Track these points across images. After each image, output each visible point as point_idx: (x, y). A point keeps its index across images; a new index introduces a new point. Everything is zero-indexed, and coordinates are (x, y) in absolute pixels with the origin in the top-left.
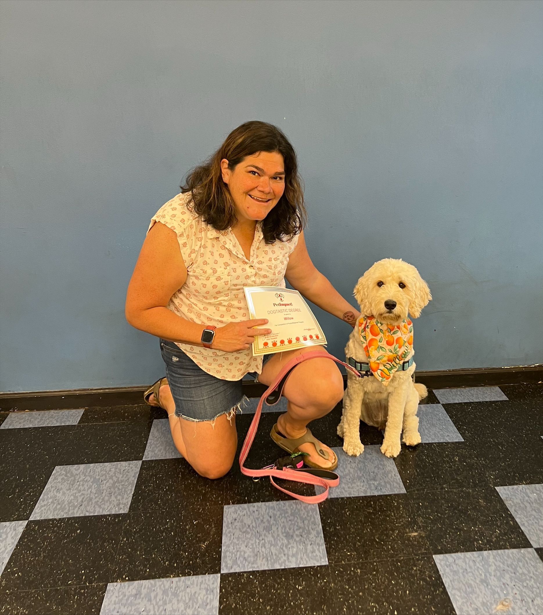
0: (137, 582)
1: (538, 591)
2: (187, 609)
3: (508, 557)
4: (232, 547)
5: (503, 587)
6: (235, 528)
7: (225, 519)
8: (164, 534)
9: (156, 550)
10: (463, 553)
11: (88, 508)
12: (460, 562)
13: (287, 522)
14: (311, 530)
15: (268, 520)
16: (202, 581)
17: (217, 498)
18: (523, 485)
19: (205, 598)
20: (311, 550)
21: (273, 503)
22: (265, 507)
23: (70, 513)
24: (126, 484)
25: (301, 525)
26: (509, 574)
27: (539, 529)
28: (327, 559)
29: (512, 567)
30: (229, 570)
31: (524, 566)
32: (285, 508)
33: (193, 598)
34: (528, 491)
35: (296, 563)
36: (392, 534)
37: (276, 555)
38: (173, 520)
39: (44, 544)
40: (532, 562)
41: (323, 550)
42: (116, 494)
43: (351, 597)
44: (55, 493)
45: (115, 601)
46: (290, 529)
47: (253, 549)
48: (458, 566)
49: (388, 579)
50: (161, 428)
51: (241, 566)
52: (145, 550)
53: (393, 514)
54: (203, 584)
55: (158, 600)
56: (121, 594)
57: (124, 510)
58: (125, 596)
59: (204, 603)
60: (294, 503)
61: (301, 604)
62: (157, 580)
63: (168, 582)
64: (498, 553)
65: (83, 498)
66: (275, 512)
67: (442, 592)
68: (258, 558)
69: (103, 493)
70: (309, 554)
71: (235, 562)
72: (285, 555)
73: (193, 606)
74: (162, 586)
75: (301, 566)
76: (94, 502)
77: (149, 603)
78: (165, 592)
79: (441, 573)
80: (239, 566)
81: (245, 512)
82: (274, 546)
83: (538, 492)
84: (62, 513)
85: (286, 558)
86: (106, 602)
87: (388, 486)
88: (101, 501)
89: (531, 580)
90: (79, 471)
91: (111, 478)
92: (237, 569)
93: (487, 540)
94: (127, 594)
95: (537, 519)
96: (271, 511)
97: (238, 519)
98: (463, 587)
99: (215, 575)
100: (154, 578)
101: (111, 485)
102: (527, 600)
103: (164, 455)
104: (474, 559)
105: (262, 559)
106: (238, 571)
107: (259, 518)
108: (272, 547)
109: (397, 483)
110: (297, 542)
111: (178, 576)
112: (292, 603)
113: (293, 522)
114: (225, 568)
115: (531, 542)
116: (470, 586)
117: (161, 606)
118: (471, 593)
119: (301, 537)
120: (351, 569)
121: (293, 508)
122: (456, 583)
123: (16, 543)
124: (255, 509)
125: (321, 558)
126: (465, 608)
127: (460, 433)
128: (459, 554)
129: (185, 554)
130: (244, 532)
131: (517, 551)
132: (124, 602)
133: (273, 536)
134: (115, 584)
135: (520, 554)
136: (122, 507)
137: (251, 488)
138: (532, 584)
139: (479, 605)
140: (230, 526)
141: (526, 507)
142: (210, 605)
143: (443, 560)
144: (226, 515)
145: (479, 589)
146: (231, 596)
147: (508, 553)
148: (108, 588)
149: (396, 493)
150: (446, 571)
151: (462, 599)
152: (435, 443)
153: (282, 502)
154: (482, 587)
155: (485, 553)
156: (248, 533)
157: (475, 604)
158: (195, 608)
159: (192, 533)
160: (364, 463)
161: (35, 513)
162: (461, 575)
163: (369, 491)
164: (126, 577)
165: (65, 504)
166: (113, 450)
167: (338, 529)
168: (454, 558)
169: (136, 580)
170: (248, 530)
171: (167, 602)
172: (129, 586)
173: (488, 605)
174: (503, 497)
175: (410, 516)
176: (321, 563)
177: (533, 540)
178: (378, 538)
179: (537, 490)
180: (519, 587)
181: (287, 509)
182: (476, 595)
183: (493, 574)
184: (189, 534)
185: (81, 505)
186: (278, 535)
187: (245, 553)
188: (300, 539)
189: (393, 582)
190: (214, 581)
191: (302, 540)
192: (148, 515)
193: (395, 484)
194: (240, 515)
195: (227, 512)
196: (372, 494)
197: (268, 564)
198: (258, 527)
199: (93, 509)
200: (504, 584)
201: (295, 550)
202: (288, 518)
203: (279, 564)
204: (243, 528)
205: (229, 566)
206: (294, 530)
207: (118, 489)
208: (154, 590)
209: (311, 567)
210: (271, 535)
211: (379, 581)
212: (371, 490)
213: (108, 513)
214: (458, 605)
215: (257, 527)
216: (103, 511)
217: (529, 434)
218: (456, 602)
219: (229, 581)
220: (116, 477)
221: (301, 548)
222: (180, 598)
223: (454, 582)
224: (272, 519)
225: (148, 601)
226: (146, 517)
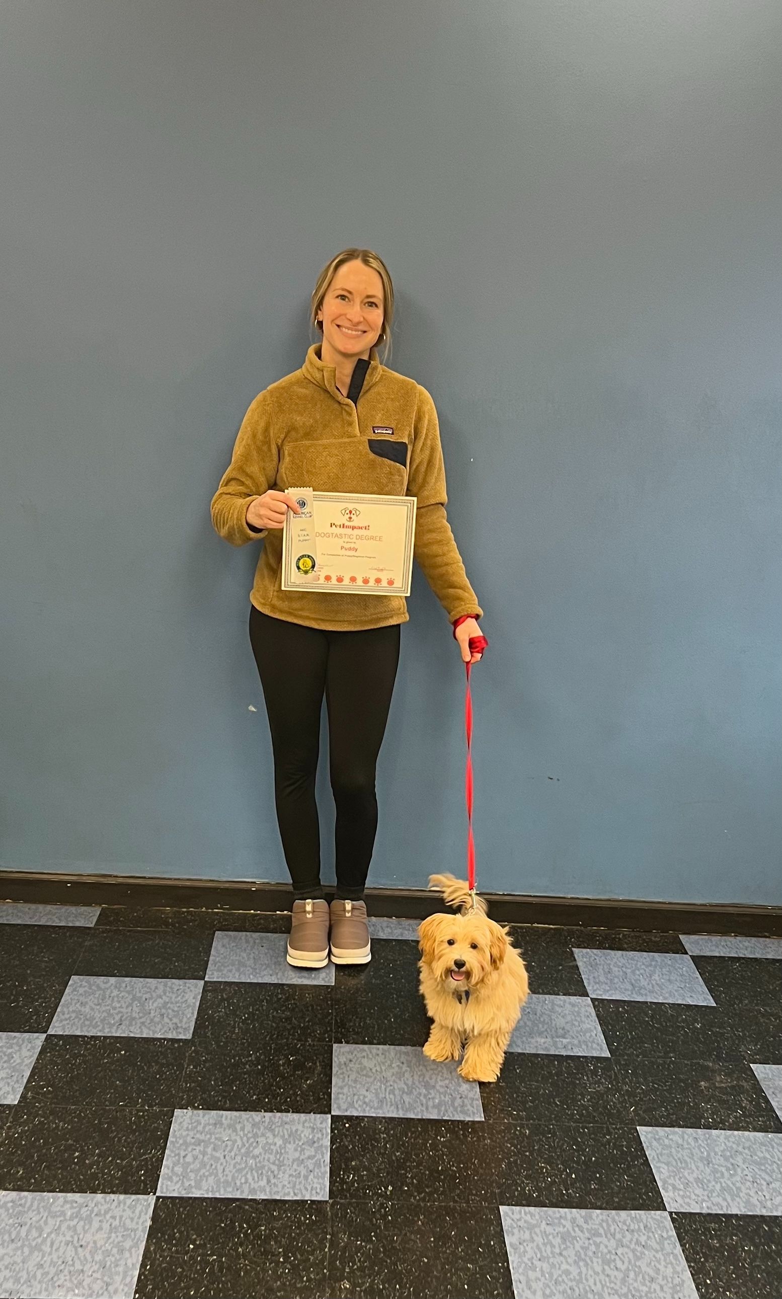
0: (215, 1112)
4: (346, 1089)
5: (731, 1167)
7: (335, 1059)
8: (248, 1066)
9: (237, 1083)
10: (681, 1129)
11: (132, 1029)
12: (676, 1138)
13: (427, 1071)
15: (398, 1066)
16: (306, 1120)
17: (322, 1034)
19: (311, 1137)
20: (462, 1103)
22: (394, 1051)
23: (107, 1030)
24: (183, 1007)
25: (448, 1076)
28: (483, 1115)
29: (749, 1150)
30: (345, 1112)
31: (767, 1150)
33: (294, 1136)
35: (439, 1114)
36: (581, 1099)
37: (409, 1103)
38: (260, 1052)
39: (76, 1061)
40: (779, 1147)
41: (477, 1106)
42: (170, 1017)
43: (514, 1156)
44: (79, 1007)
45: (188, 1127)
46: (431, 1079)
47: (377, 1094)
48: (671, 1140)
49: (568, 1144)
50: (229, 943)
51: (359, 1109)
52: (222, 1081)
53: (585, 1078)
54: (307, 1123)
55: (246, 1132)
56: (195, 1122)
57: (185, 1035)
58: (201, 1123)
59: (310, 1141)
61: (445, 1155)
62: (242, 1112)
63: (257, 1116)
64: (733, 1133)
65: (122, 1017)
66: (409, 1059)
67: (642, 1164)
68: (385, 1105)
69: (150, 1013)
70: (457, 1107)
71: (352, 1105)
72: (422, 1105)
73: (294, 1143)
74: (250, 1119)
75: (444, 1118)
76: (138, 1022)
77: (235, 1134)
78: (255, 1125)
79: (644, 1145)
80: (357, 1110)
81: (364, 1054)
82: (407, 1094)
84: (95, 1031)
85: (424, 1109)
86: (174, 1127)
87: (584, 1047)
88: (148, 1022)
89: (773, 1165)
90: (109, 984)
91: (160, 996)
93: (721, 1119)
94: (203, 1122)
96: (403, 1056)
97: (354, 1060)
98: (674, 1161)
99: (324, 1115)
100: (238, 1110)
101: (161, 1005)
102: (760, 1182)
103: (237, 977)
104: (697, 1136)
105: (391, 1105)
106: (355, 1115)
107: (386, 1062)
108: (405, 1095)
109: (598, 1044)
110: (440, 1093)
111: (272, 1111)
112: (431, 1153)
113: (436, 1072)
114: (337, 1110)
116: (684, 1162)
117: (250, 1138)
118: (684, 1168)
119: (446, 1089)
120: (517, 1128)
122: (664, 1156)
123: (36, 1056)
124: (380, 1052)
125: (474, 1113)
126: (671, 1180)
127: (712, 995)
128: (676, 1129)
129: (280, 1091)
130: (363, 1075)
131: (761, 1135)
132: (200, 1129)
133: (405, 1083)
134: (185, 1110)
135: (764, 1138)
136: (183, 1031)
137: (374, 1027)
138: (773, 1169)
139: (692, 1179)
140: (343, 1066)
142: (319, 1143)
143: (651, 1132)
144: (337, 1053)
145: (697, 1166)
146: (346, 1138)
147: (749, 1135)
148: (175, 1114)
149: (595, 1055)
150: (654, 1144)
151: (669, 1172)
152: (668, 1004)
154: (700, 1165)
155: (714, 1132)
156: (370, 1077)
157: (687, 1179)
159: (289, 1069)
160: (549, 1016)
161: (55, 1027)
162: (673, 1150)
163: (553, 1048)
165: (97, 1020)
166: (157, 963)
167: (502, 1086)
168: (667, 1132)
169: (213, 1110)
170: (370, 1074)
171: (259, 1136)
172: (204, 1115)
173: (704, 1181)
174: (759, 1076)
175: (611, 1082)
176: (474, 1118)
183: (720, 1154)
184: (284, 1070)
185: (120, 1024)
186: (414, 1083)
187: (365, 1097)
188: (446, 1092)
189: (575, 1148)
190: (322, 1121)
193: (595, 1046)
194: (358, 1057)
195: (338, 1051)
196: (557, 1053)
197: (398, 1111)
198: (384, 1072)
199: (139, 1032)
200: (733, 1164)
201: (437, 1101)
202: (429, 1067)
203: (414, 1113)
204: (362, 1071)
205: (342, 1108)
206: (436, 1080)
207: (173, 1011)
208: (239, 1122)
209: (459, 1121)
210: (403, 1082)
211: (555, 1144)
212: (557, 1048)
213: (162, 1037)
214: (662, 1177)
215: (382, 1072)
216: (154, 1034)
218: (660, 1175)
219: (343, 1123)
220: (168, 997)
221: (447, 1100)
222: (276, 1133)
223: (661, 1156)
224: (405, 1065)
225: (233, 1131)
226: (218, 1046)
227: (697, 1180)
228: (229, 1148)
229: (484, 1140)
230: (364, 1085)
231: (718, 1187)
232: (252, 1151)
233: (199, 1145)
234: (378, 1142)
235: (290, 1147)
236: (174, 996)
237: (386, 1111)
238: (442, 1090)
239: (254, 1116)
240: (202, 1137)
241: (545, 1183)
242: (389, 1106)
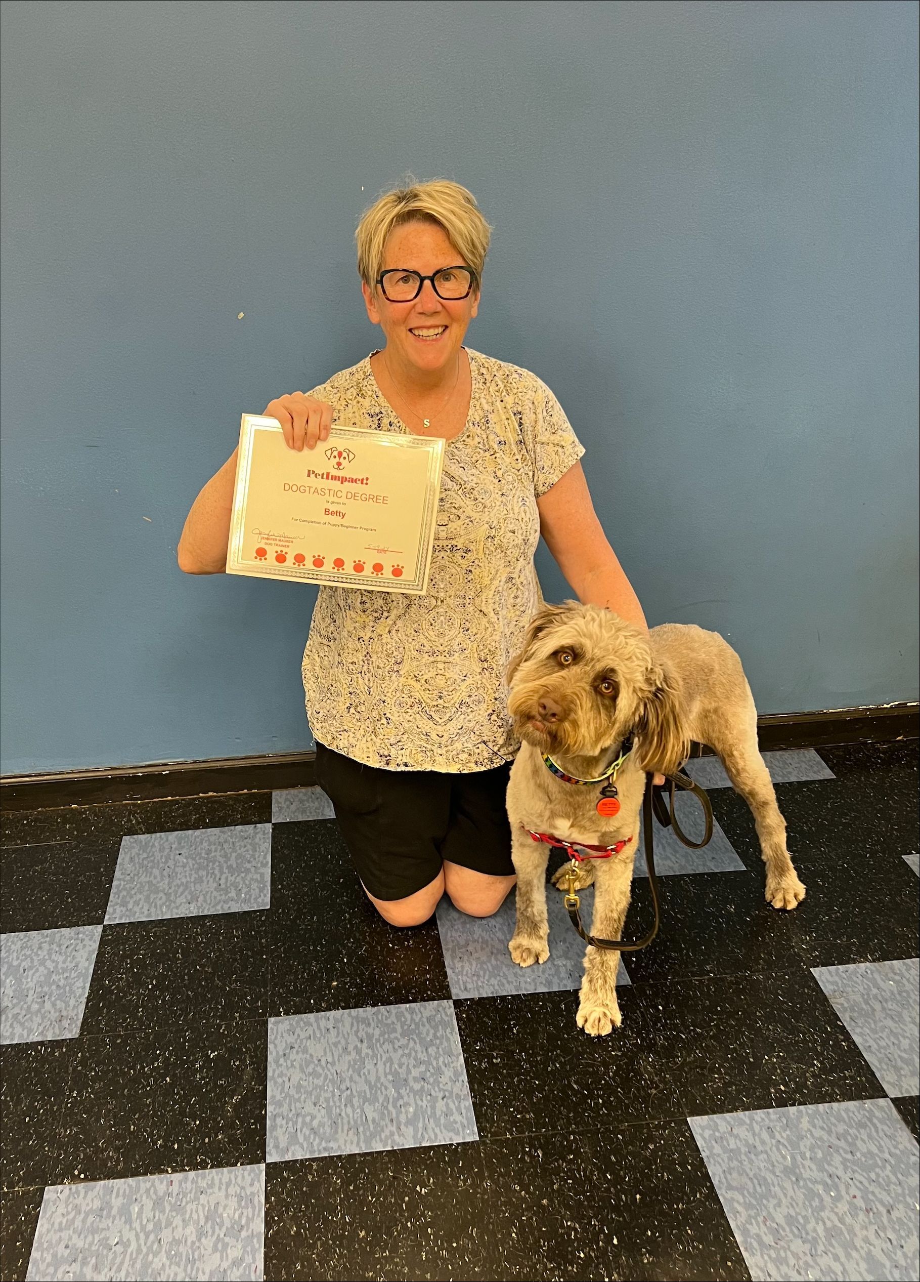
0: (102, 1182)
1: (900, 1190)
2: (203, 1240)
3: (840, 1119)
4: (286, 1106)
5: (829, 1182)
6: (292, 1065)
7: (270, 1046)
8: (152, 1082)
9: (136, 1116)
10: (747, 1113)
13: (395, 1050)
14: (443, 1067)
15: (356, 1047)
16: (230, 1180)
17: (253, 1001)
18: (868, 964)
19: (237, 1216)
20: (444, 1109)
21: (366, 1011)
22: (350, 1019)
24: (72, 976)
25: (422, 1056)
26: (840, 1155)
27: (900, 1056)
28: (475, 1129)
29: (846, 1140)
30: (283, 1156)
31: (870, 1137)
32: (389, 1021)
33: (213, 1214)
34: (876, 976)
35: (415, 1137)
36: (604, 1074)
37: (374, 1120)
38: (169, 1050)
40: (885, 1128)
41: (467, 1108)
42: (53, 999)
43: (527, 1209)
45: (61, 1223)
46: (400, 1066)
47: (329, 1109)
48: (738, 1141)
49: (599, 1169)
50: (139, 855)
51: (305, 1146)
52: (115, 1116)
54: (232, 1185)
55: (145, 1221)
56: (72, 1210)
57: (71, 1031)
58: (80, 1213)
59: (236, 1226)
60: (406, 1009)
61: (429, 1225)
62: (141, 1178)
63: (162, 1183)
64: (818, 1110)
66: (370, 1031)
67: (707, 1197)
68: (340, 1130)
69: (27, 996)
70: (439, 1118)
71: (293, 1139)
72: (392, 1121)
73: (213, 1232)
74: (152, 1190)
75: (423, 1145)
76: (10, 1016)
77: (128, 1227)
78: (158, 1204)
79: (703, 1155)
80: (302, 1147)
81: (310, 1031)
82: (371, 1103)
83: (897, 978)
85: (394, 1129)
86: (42, 1225)
88: (24, 1013)
89: (885, 1167)
91: (42, 963)
92: (299, 1154)
93: (796, 1083)
94: (83, 1208)
95: (896, 1035)
96: (361, 1027)
97: (296, 1046)
98: (749, 1183)
99: (255, 1166)
100: (135, 1174)
101: (42, 979)
102: (877, 1208)
103: (146, 912)
104: (771, 1125)
105: (348, 1131)
106: (299, 1157)
107: (339, 1042)
110: (416, 1093)
111: (182, 1170)
112: (409, 1224)
113: (407, 1051)
114: (273, 1151)
115: (885, 1086)
116: (763, 1182)
117: (150, 1232)
118: (763, 1196)
119: (422, 1083)
120: (524, 1148)
121: (406, 1020)
122: (735, 1175)
124: (329, 1025)
125: (462, 1126)
126: (753, 1230)
127: (737, 852)
128: (740, 1114)
129: (195, 1124)
130: (310, 1074)
131: (855, 1106)
132: (78, 1223)
133: (368, 1082)
134: (60, 1187)
135: (862, 1112)
136: (67, 1026)
137: (321, 978)
138: (888, 1176)
139: (781, 1220)
140: (282, 1061)
141: (874, 1010)
142: (247, 1231)
143: (708, 1127)
144: (273, 1037)
145: (782, 1188)
146: (287, 1211)
147: (839, 1110)
148: (45, 1196)
150: (715, 1151)
151: (747, 1211)
152: (688, 875)
153: (382, 1009)
154: (788, 1185)
155: (792, 1110)
156: (318, 1076)
157: (773, 1220)
158: (219, 1236)
159: (207, 1077)
162: (743, 1157)
163: (555, 980)
164: (79, 1174)
166: (43, 903)
167: (497, 1064)
168: (729, 1123)
169: (100, 1179)
170: (319, 1069)
171: (163, 1226)
172: (86, 1193)
173: (798, 1222)
174: (827, 989)
175: (639, 1034)
176: (464, 1138)
177: (888, 1082)
178: (576, 1083)
179: (895, 974)
180: (861, 1182)
181: (393, 1023)
182: (775, 1201)
183: (808, 1155)
184: (202, 1079)
186: (378, 1079)
187: (313, 1118)
188: (423, 1087)
189: (609, 1177)
190: (253, 1180)
191: (426, 1089)
192: (119, 1041)
194: (301, 1037)
195: (275, 1032)
197: (358, 1144)
198: (337, 1063)
199: (10, 1030)
200: (830, 1176)
201: (411, 1110)
202: (396, 1041)
203: (381, 1140)
204: (307, 1066)
205: (281, 1147)
206: (408, 1066)
207: (58, 986)
208: (136, 1200)
209: (444, 1147)
210: (363, 1077)
211: (580, 1175)
212: (561, 980)
213: (40, 1039)
214: (739, 1223)
215: (335, 1064)
216: (28, 1035)
217: (877, 851)
218: (736, 1217)
219: (283, 1178)
220: (53, 961)
221: (425, 1107)
222: (187, 1216)
223: (731, 1174)
224: (365, 1044)
225: (125, 1222)
226: (114, 1045)
227: (790, 1220)
228: (118, 1261)
229: (482, 1182)
230: (311, 1095)
231: (820, 1229)
232: (152, 1262)
233: (75, 1261)
234: (333, 1212)
235: (208, 1242)
236: (61, 959)
237: (341, 1142)
238: (417, 1087)
239: (157, 1182)
240: (80, 1244)
241: (578, 1264)
242: (345, 1132)
